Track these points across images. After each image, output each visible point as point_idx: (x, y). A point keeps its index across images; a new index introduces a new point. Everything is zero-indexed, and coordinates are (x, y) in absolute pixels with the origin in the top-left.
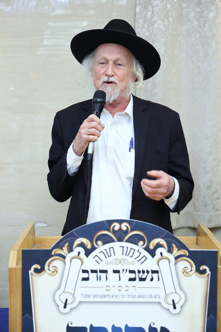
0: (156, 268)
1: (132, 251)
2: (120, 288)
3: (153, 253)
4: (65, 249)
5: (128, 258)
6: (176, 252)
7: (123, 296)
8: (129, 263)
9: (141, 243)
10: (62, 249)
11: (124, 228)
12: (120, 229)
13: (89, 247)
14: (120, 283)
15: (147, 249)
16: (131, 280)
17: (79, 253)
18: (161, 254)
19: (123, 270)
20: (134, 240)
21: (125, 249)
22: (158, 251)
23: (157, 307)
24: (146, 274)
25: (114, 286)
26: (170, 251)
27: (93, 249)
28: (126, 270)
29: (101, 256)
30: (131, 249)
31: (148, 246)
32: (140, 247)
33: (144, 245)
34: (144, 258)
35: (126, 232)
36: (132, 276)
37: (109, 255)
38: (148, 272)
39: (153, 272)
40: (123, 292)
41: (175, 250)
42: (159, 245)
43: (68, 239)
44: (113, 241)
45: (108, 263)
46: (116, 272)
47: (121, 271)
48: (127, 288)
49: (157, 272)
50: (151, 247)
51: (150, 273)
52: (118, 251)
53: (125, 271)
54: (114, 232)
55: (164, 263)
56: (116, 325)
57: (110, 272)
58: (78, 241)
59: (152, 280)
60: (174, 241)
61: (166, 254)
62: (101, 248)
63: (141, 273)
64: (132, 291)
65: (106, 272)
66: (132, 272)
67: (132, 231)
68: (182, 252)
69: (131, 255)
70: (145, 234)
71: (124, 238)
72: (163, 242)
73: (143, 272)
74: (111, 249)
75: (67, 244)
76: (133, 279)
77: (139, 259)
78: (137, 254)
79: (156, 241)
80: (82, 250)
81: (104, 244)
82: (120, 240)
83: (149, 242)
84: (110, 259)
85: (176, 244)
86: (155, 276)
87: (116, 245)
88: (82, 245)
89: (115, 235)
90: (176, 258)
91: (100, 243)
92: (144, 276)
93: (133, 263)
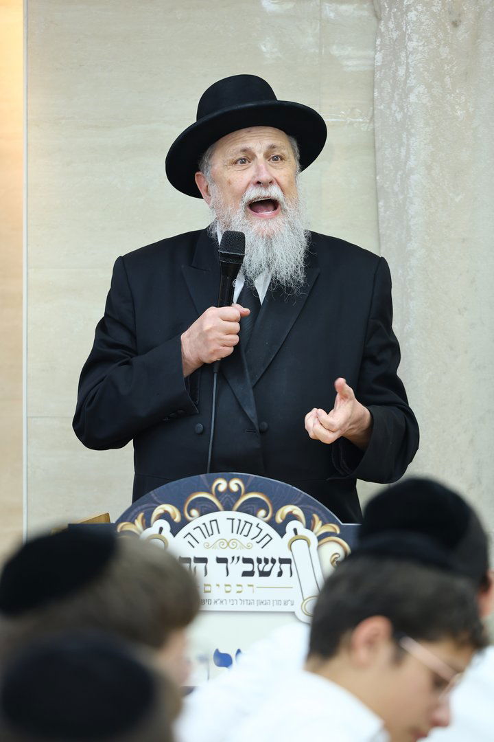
0: (287, 555)
1: (248, 526)
2: (228, 589)
3: (281, 530)
4: (138, 523)
5: (240, 537)
6: (319, 528)
7: (233, 602)
8: (242, 546)
9: (262, 513)
10: (134, 523)
11: (234, 488)
12: (228, 489)
13: (177, 519)
14: (228, 580)
15: (272, 523)
16: (246, 574)
17: (161, 529)
18: (295, 530)
19: (233, 558)
20: (250, 508)
21: (236, 523)
22: (291, 526)
23: (289, 618)
24: (270, 565)
25: (218, 585)
26: (310, 526)
27: (185, 522)
28: (238, 558)
29: (197, 534)
30: (246, 522)
31: (273, 517)
32: (259, 520)
33: (266, 516)
34: (267, 538)
35: (238, 495)
36: (248, 567)
37: (210, 533)
38: (273, 561)
39: (283, 561)
40: (233, 595)
41: (318, 524)
42: (291, 517)
43: (144, 506)
44: (217, 510)
45: (208, 547)
46: (220, 560)
47: (230, 560)
48: (239, 589)
49: (288, 561)
50: (279, 520)
51: (277, 564)
52: (225, 525)
53: (236, 559)
54: (218, 495)
55: (299, 546)
56: (222, 651)
57: (212, 561)
58: (159, 510)
59: (280, 574)
60: (316, 509)
61: (303, 531)
62: (198, 521)
63: (263, 564)
64: (247, 594)
65: (204, 560)
66: (247, 561)
67: (247, 492)
68: (329, 528)
69: (245, 532)
70: (269, 497)
71: (234, 504)
72: (297, 511)
73: (266, 561)
74: (214, 523)
75: (141, 515)
76: (250, 574)
77: (258, 539)
78: (255, 531)
79: (287, 509)
80: (165, 524)
81: (201, 514)
82: (228, 508)
83: (275, 512)
84: (211, 540)
85: (319, 515)
86: (285, 567)
87: (222, 516)
88: (165, 516)
89: (219, 500)
90: (320, 538)
91: (194, 512)
92: (267, 568)
93: (249, 547)
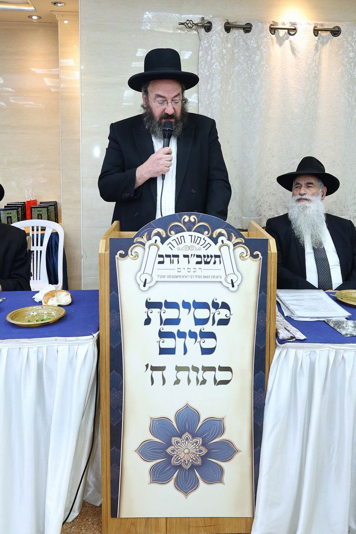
0: (218, 253)
1: (199, 239)
2: (189, 270)
3: (216, 242)
4: (145, 237)
5: (195, 245)
6: (234, 240)
7: (192, 277)
8: (196, 249)
9: (206, 232)
10: (142, 238)
11: (193, 220)
12: (189, 220)
13: (164, 236)
14: (189, 266)
15: (211, 237)
16: (198, 263)
17: (156, 241)
18: (222, 241)
19: (192, 255)
20: (200, 230)
21: (193, 237)
22: (220, 239)
23: (219, 285)
24: (210, 258)
25: (184, 269)
26: (229, 239)
27: (168, 237)
28: (194, 255)
29: (174, 243)
30: (198, 237)
31: (212, 235)
32: (205, 236)
33: (208, 234)
34: (209, 245)
35: (194, 223)
36: (199, 259)
37: (181, 243)
38: (212, 257)
39: (216, 256)
40: (192, 273)
41: (234, 238)
42: (220, 234)
43: (147, 229)
44: (184, 231)
45: (179, 249)
46: (185, 256)
47: (190, 256)
48: (195, 270)
49: (218, 256)
50: (214, 236)
51: (213, 258)
52: (188, 239)
53: (193, 256)
54: (184, 223)
55: (224, 249)
56: (186, 301)
57: (181, 257)
58: (155, 231)
59: (215, 263)
60: (233, 231)
61: (226, 242)
62: (174, 236)
63: (206, 258)
64: (198, 273)
65: (177, 256)
66: (198, 256)
67: (198, 222)
68: (239, 240)
69: (198, 242)
70: (210, 225)
71: (192, 228)
72: (224, 232)
73: (208, 256)
74: (182, 238)
75: (146, 233)
76: (200, 263)
77: (204, 246)
78: (202, 242)
79: (219, 230)
80: (158, 238)
81: (176, 233)
82: (189, 230)
83: (213, 232)
84: (181, 246)
85: (234, 234)
86: (218, 260)
87: (186, 234)
88: (158, 234)
89: (185, 226)
90: (234, 245)
91: (172, 232)
92: (208, 260)
93: (199, 249)
